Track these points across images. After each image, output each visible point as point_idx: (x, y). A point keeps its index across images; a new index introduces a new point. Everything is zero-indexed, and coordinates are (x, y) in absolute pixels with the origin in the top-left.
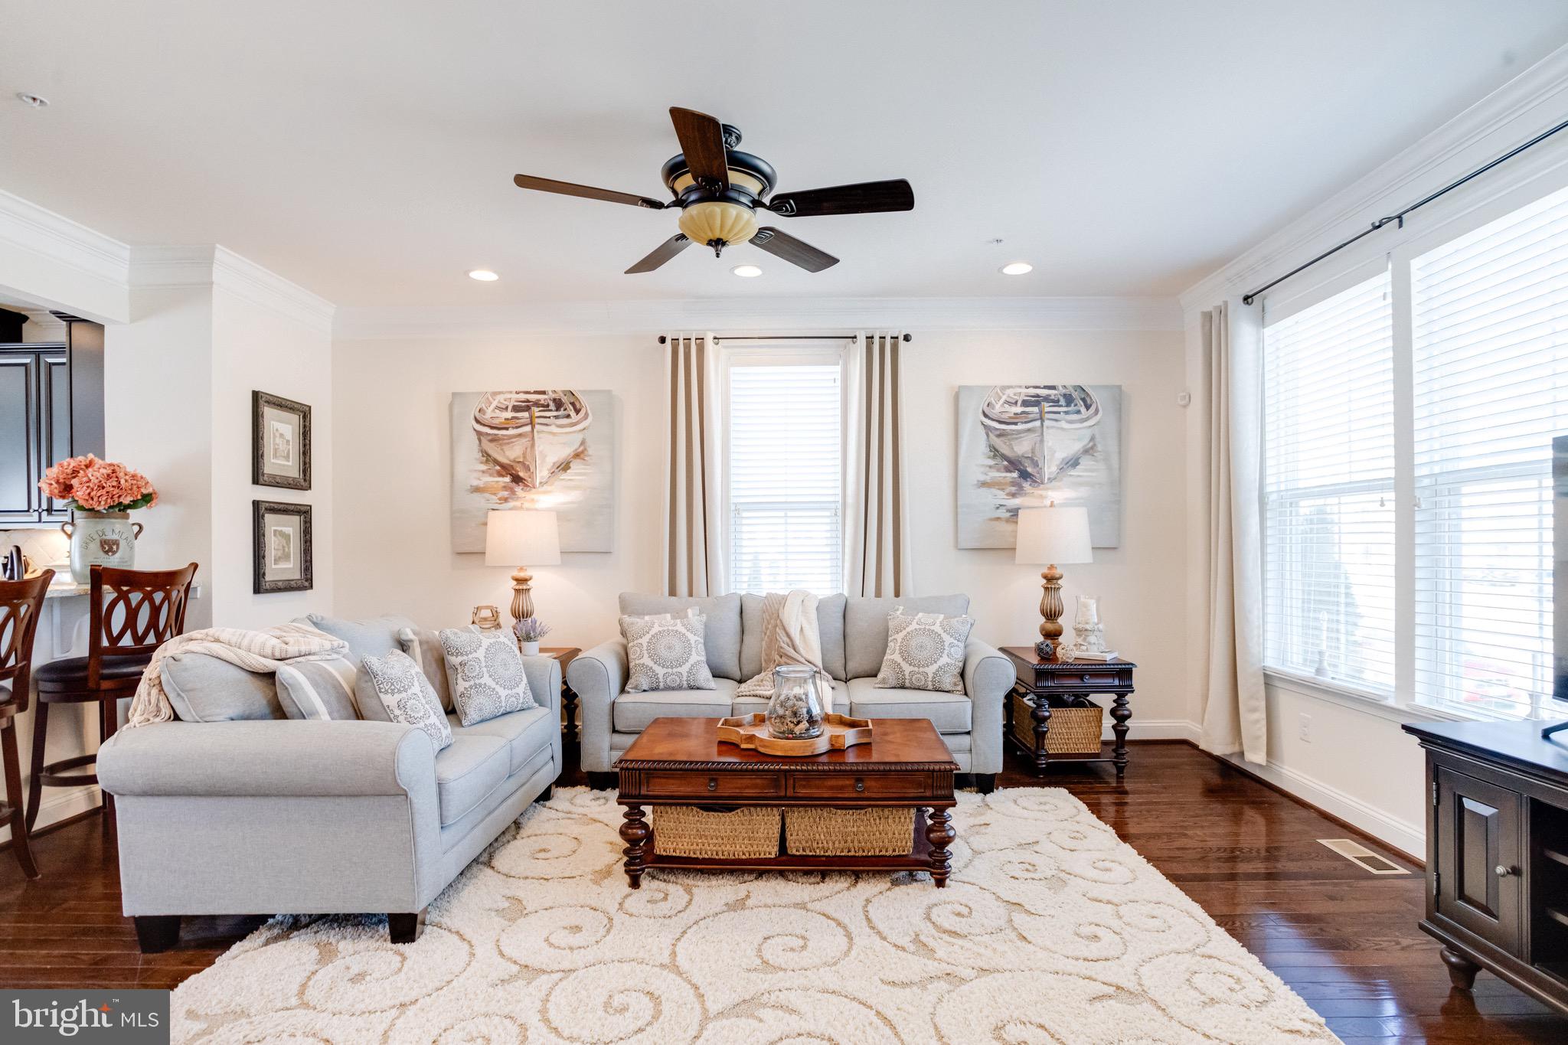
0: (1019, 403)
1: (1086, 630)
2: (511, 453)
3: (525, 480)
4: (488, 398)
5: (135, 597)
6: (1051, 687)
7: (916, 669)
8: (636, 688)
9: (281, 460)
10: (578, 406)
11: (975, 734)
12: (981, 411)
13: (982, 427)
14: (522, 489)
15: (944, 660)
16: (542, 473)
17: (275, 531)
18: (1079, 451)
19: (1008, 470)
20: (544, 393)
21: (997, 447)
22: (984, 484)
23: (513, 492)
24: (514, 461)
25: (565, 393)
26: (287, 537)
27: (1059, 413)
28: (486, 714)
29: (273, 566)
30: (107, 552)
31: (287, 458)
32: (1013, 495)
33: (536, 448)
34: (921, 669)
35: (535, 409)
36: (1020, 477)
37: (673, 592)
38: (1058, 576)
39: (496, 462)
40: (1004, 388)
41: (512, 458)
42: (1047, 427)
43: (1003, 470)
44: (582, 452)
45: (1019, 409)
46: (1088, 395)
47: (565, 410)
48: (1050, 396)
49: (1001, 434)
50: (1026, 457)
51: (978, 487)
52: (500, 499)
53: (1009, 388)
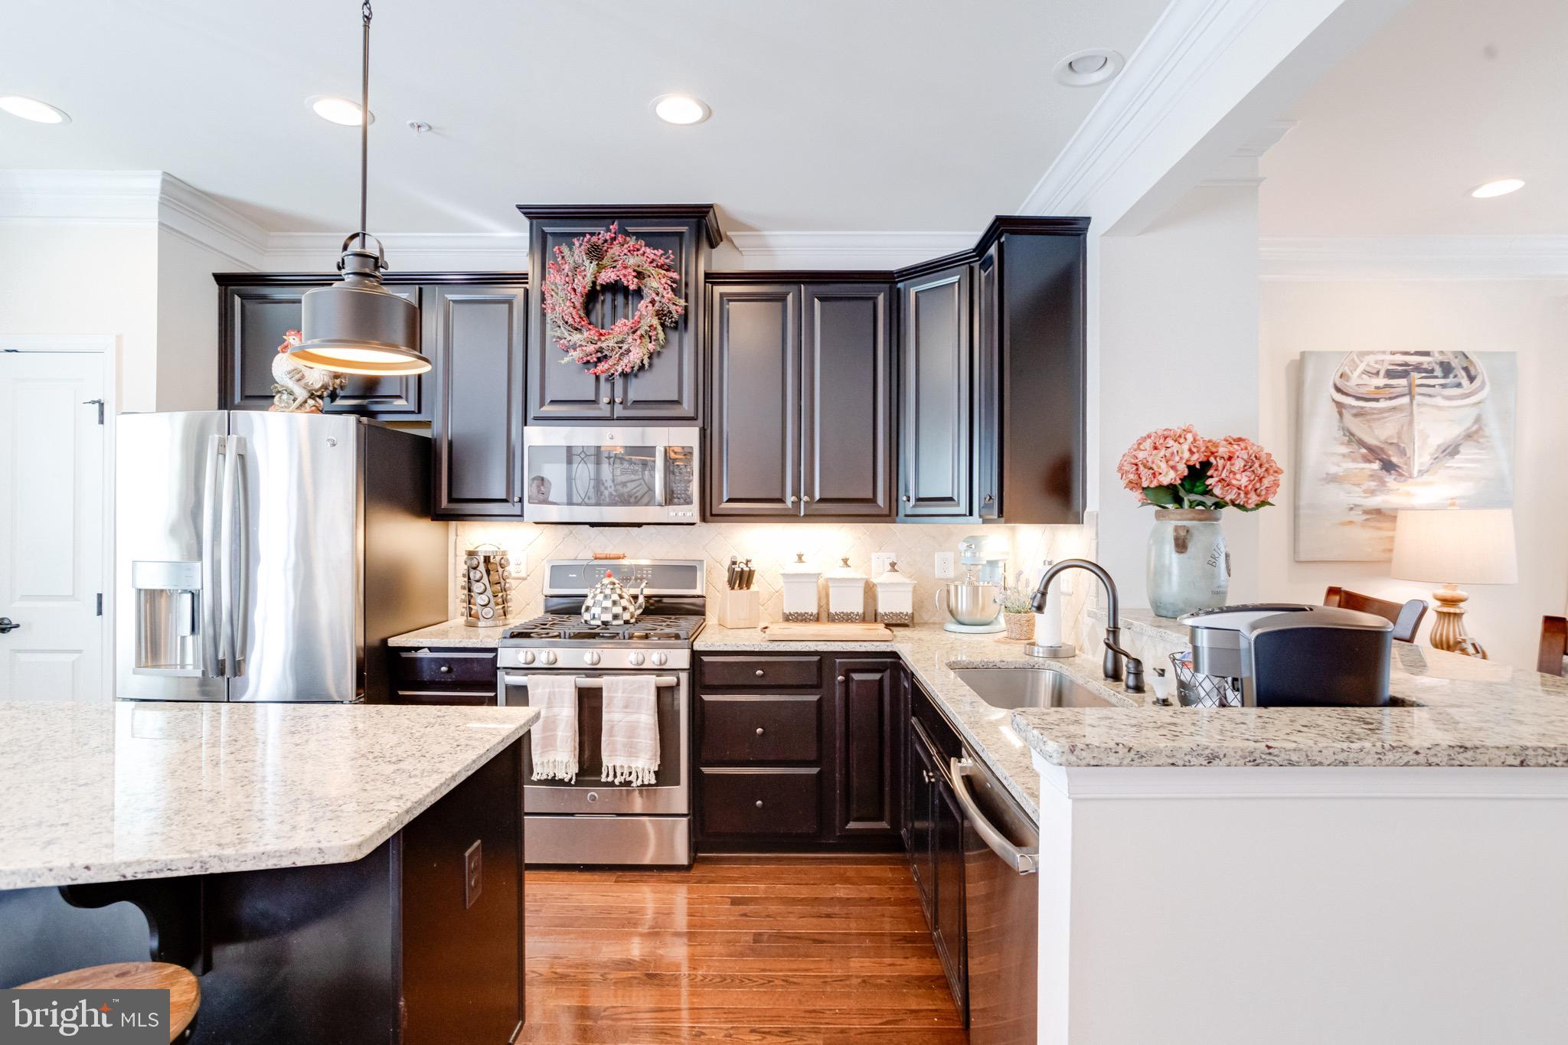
2: (1380, 433)
3: (1398, 467)
4: (1353, 360)
10: (1473, 373)
14: (1395, 479)
16: (1421, 458)
20: (1428, 354)
23: (1383, 483)
24: (1386, 442)
25: (1456, 354)
33: (1415, 426)
35: (1415, 375)
39: (1362, 443)
41: (1383, 438)
44: (1476, 432)
47: (1455, 376)
52: (1365, 491)
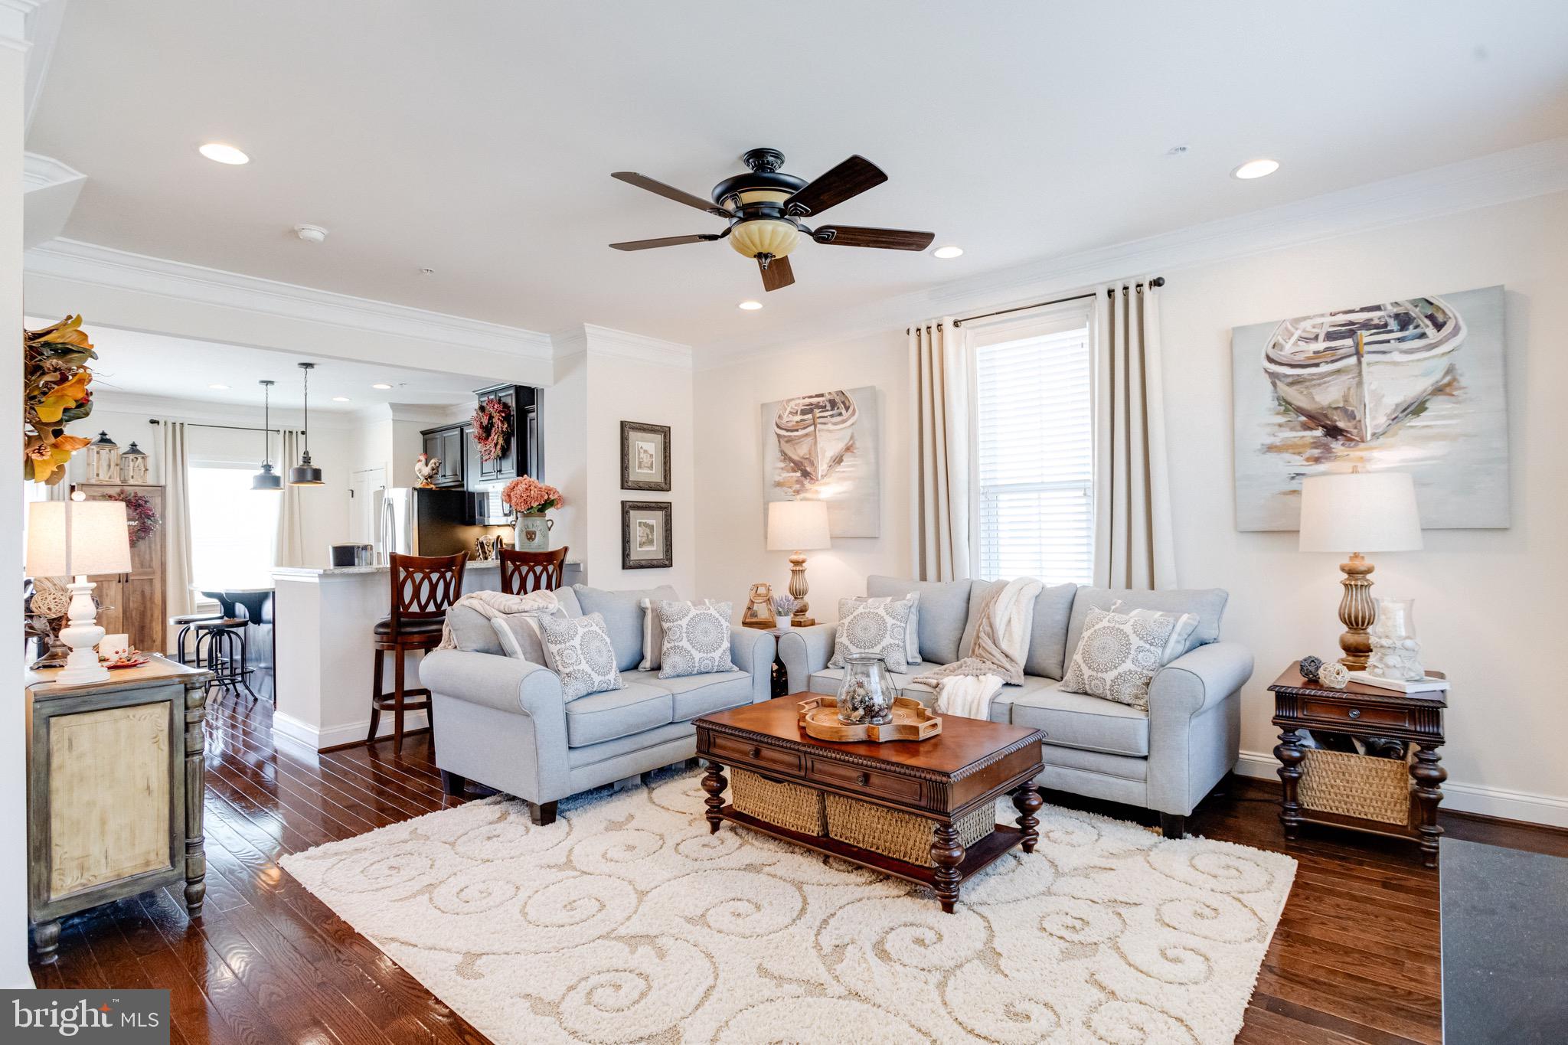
0: (1321, 337)
2: (800, 452)
5: (524, 569)
6: (1297, 718)
7: (1094, 673)
9: (646, 468)
11: (1151, 760)
12: (1263, 355)
13: (1267, 376)
15: (1128, 665)
16: (822, 467)
17: (640, 523)
18: (1425, 391)
19: (1306, 427)
21: (1289, 399)
22: (1271, 448)
26: (651, 527)
27: (1388, 341)
28: (680, 670)
29: (639, 549)
30: (529, 539)
31: (651, 467)
32: (1317, 460)
34: (1100, 675)
35: (816, 411)
36: (1325, 436)
37: (923, 577)
38: (1363, 568)
39: (791, 460)
40: (1297, 321)
41: (801, 455)
42: (1369, 364)
43: (1299, 428)
45: (1321, 345)
46: (1438, 308)
48: (1372, 320)
49: (1296, 382)
50: (1336, 408)
51: (1264, 453)
52: (794, 492)
53: (1305, 319)
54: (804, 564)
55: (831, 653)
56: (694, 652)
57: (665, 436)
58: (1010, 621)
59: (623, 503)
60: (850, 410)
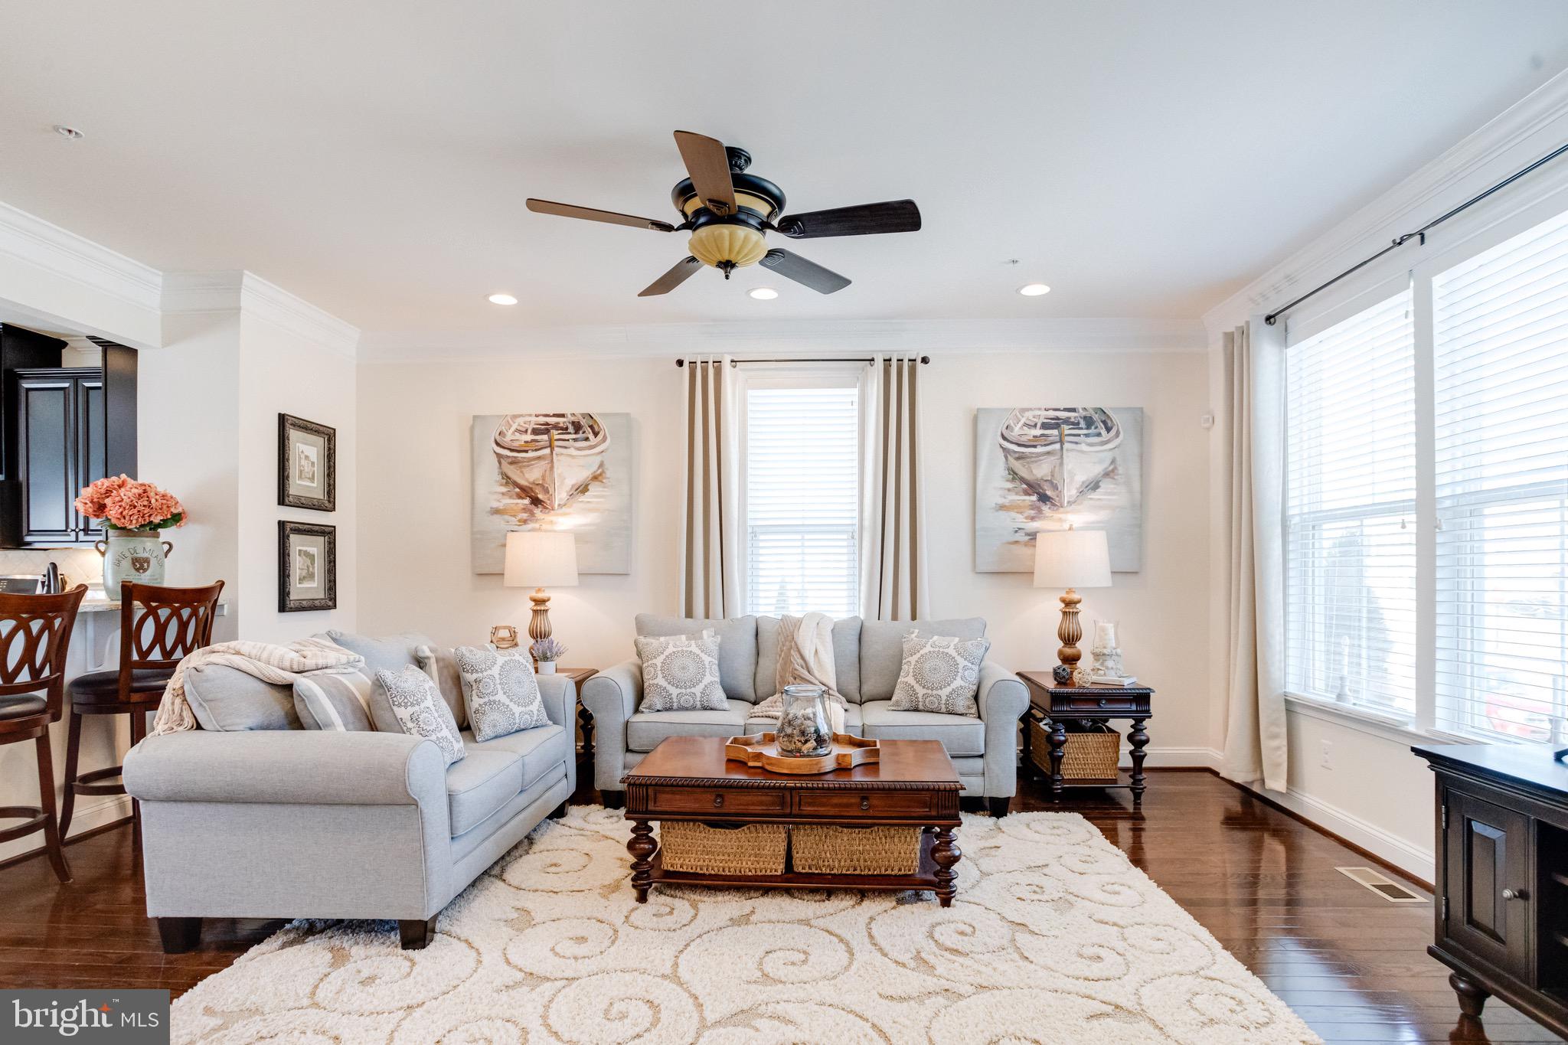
0: (1039, 425)
1: (1104, 655)
2: (531, 475)
3: (543, 502)
4: (508, 422)
5: (164, 613)
6: (1066, 711)
7: (930, 692)
8: (649, 708)
9: (306, 482)
10: (596, 429)
11: (988, 757)
12: (999, 434)
13: (1001, 449)
14: (541, 511)
15: (958, 682)
16: (560, 495)
17: (300, 551)
18: (1099, 474)
19: (1026, 493)
20: (563, 416)
21: (1016, 470)
22: (1002, 507)
23: (532, 514)
24: (534, 483)
25: (584, 416)
26: (312, 557)
27: (1079, 435)
28: (500, 730)
29: (298, 586)
30: (137, 570)
31: (312, 479)
32: (1033, 519)
33: (555, 470)
34: (935, 692)
35: (554, 432)
36: (1039, 500)
37: (689, 614)
38: (1076, 600)
39: (516, 484)
40: (1023, 410)
41: (531, 480)
42: (1067, 450)
43: (1022, 493)
44: (601, 475)
45: (1038, 432)
46: (1108, 417)
47: (584, 432)
48: (1070, 418)
49: (1021, 457)
50: (1046, 481)
51: (997, 511)
52: (519, 521)
53: (1028, 410)
54: (547, 604)
55: (640, 696)
56: (512, 705)
57: (329, 440)
58: (816, 650)
59: (282, 525)
60: (600, 437)
